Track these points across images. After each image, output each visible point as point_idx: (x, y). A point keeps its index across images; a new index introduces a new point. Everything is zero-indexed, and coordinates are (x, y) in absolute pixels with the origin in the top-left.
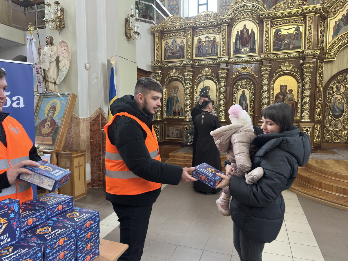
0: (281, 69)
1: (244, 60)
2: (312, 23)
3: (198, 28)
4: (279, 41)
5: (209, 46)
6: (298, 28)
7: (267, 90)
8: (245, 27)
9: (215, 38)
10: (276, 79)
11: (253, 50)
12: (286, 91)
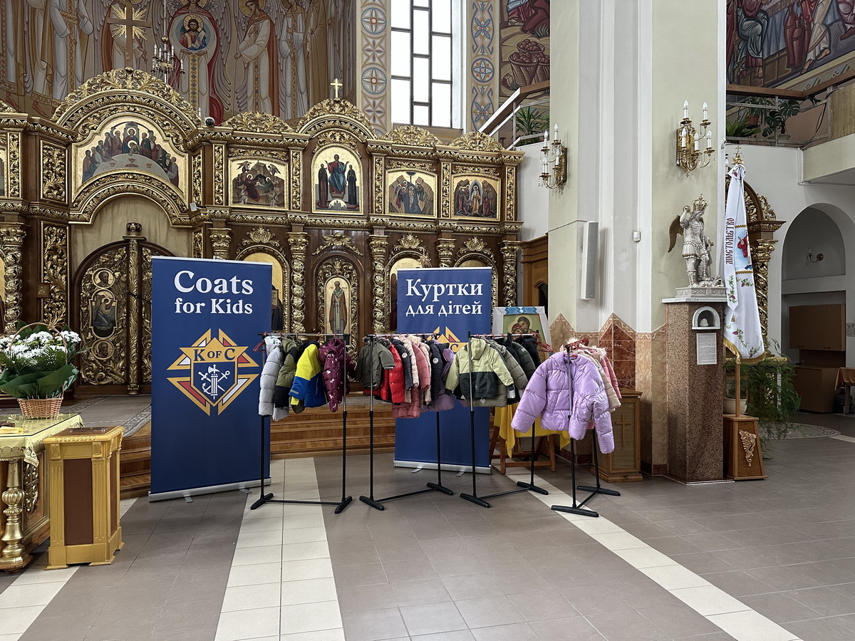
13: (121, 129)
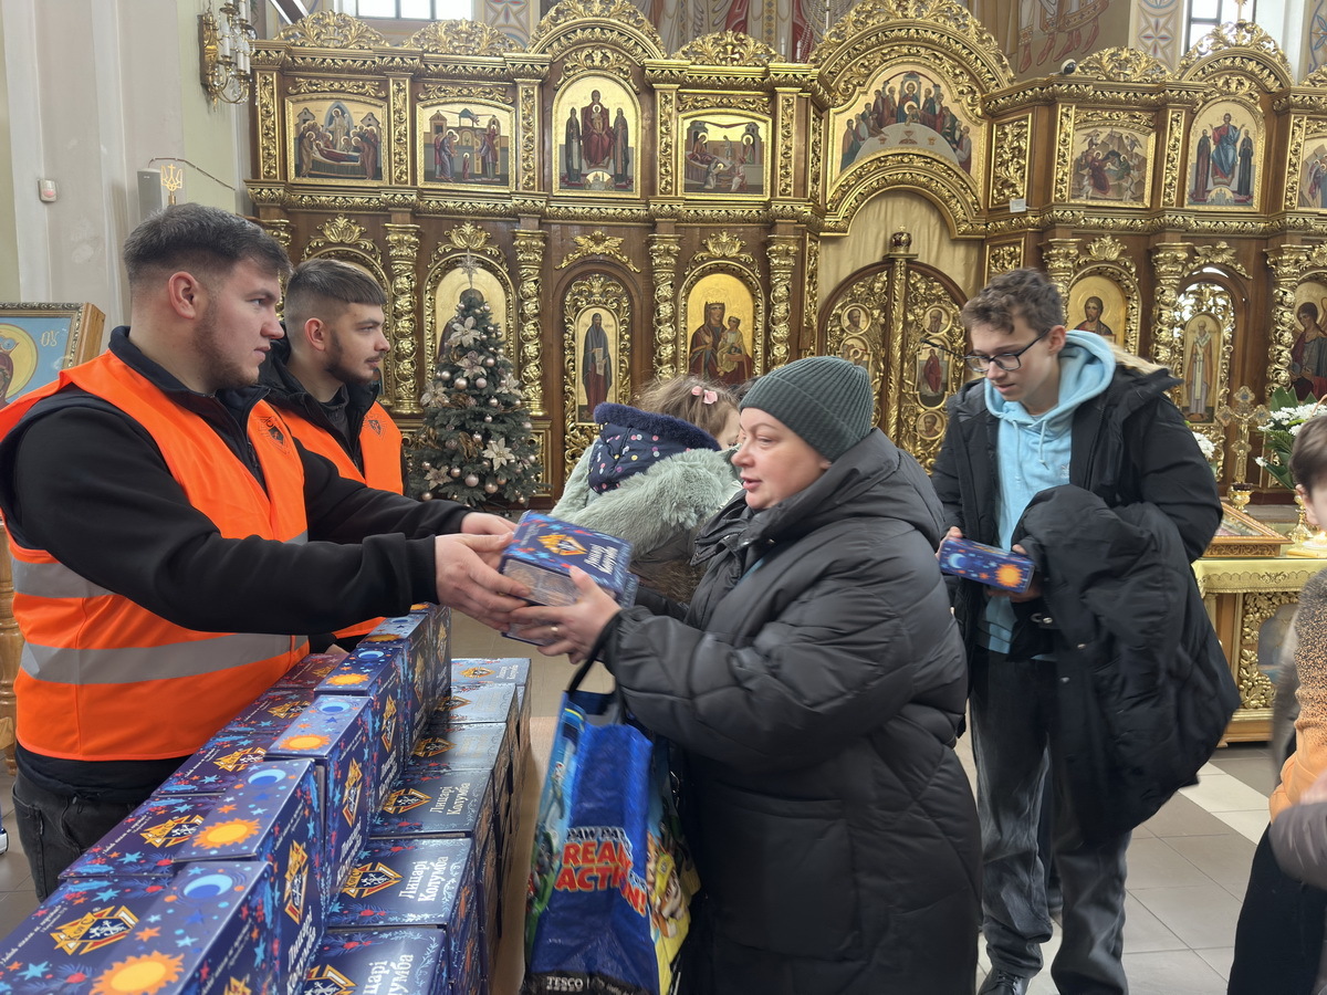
0: (709, 251)
1: (595, 210)
2: (792, 117)
3: (431, 76)
4: (702, 162)
5: (472, 148)
6: (753, 127)
7: (671, 318)
8: (596, 98)
9: (494, 121)
10: (693, 284)
11: (622, 180)
12: (721, 321)
13: (896, 84)
